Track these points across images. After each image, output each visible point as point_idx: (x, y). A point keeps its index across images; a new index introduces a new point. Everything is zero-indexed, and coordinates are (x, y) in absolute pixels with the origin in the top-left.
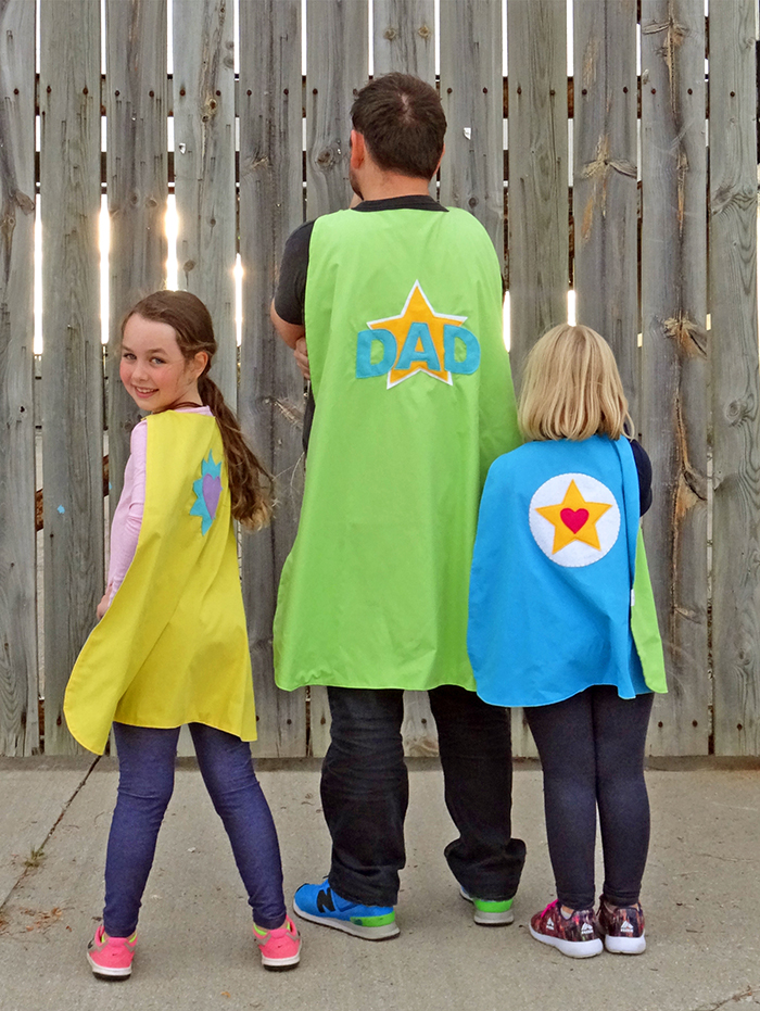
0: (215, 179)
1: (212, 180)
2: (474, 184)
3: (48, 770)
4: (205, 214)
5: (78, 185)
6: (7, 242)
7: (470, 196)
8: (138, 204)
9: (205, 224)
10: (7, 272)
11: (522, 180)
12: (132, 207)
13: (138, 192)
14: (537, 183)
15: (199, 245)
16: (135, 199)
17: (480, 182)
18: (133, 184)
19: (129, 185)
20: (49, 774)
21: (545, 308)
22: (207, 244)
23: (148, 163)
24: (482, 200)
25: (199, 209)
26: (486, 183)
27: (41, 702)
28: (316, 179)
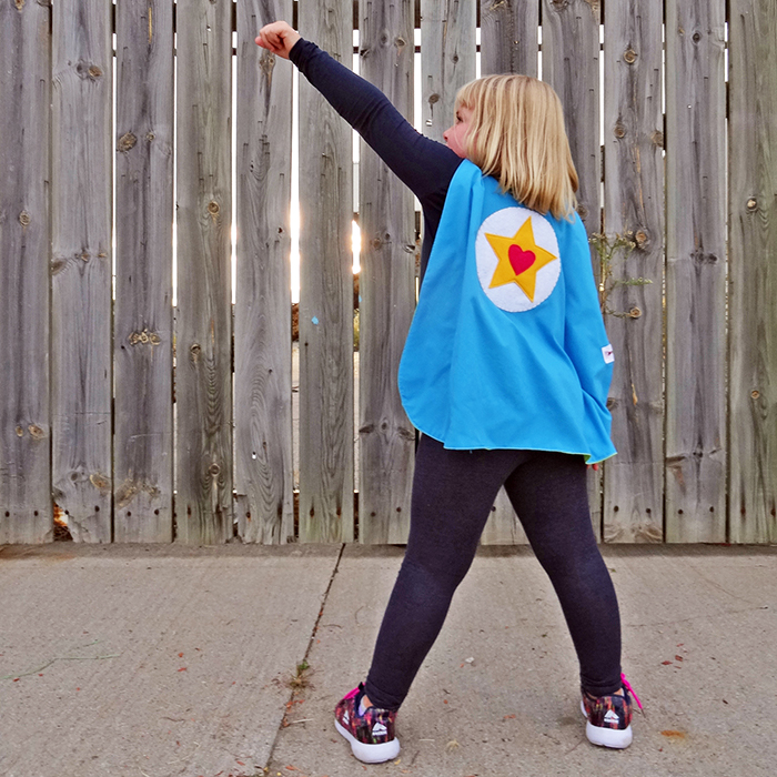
0: (458, 19)
1: (455, 21)
2: (698, 21)
3: (301, 556)
4: (449, 52)
5: (332, 27)
6: (267, 81)
7: (694, 32)
8: (387, 44)
9: (449, 61)
10: (267, 107)
11: (742, 16)
12: (382, 47)
13: (387, 32)
14: (756, 19)
15: (443, 82)
16: (384, 39)
17: (703, 20)
18: (383, 25)
19: (379, 26)
20: (303, 560)
21: (764, 133)
22: (451, 79)
23: (397, 6)
24: (705, 35)
25: (443, 47)
26: (709, 19)
27: (295, 495)
28: (552, 19)
